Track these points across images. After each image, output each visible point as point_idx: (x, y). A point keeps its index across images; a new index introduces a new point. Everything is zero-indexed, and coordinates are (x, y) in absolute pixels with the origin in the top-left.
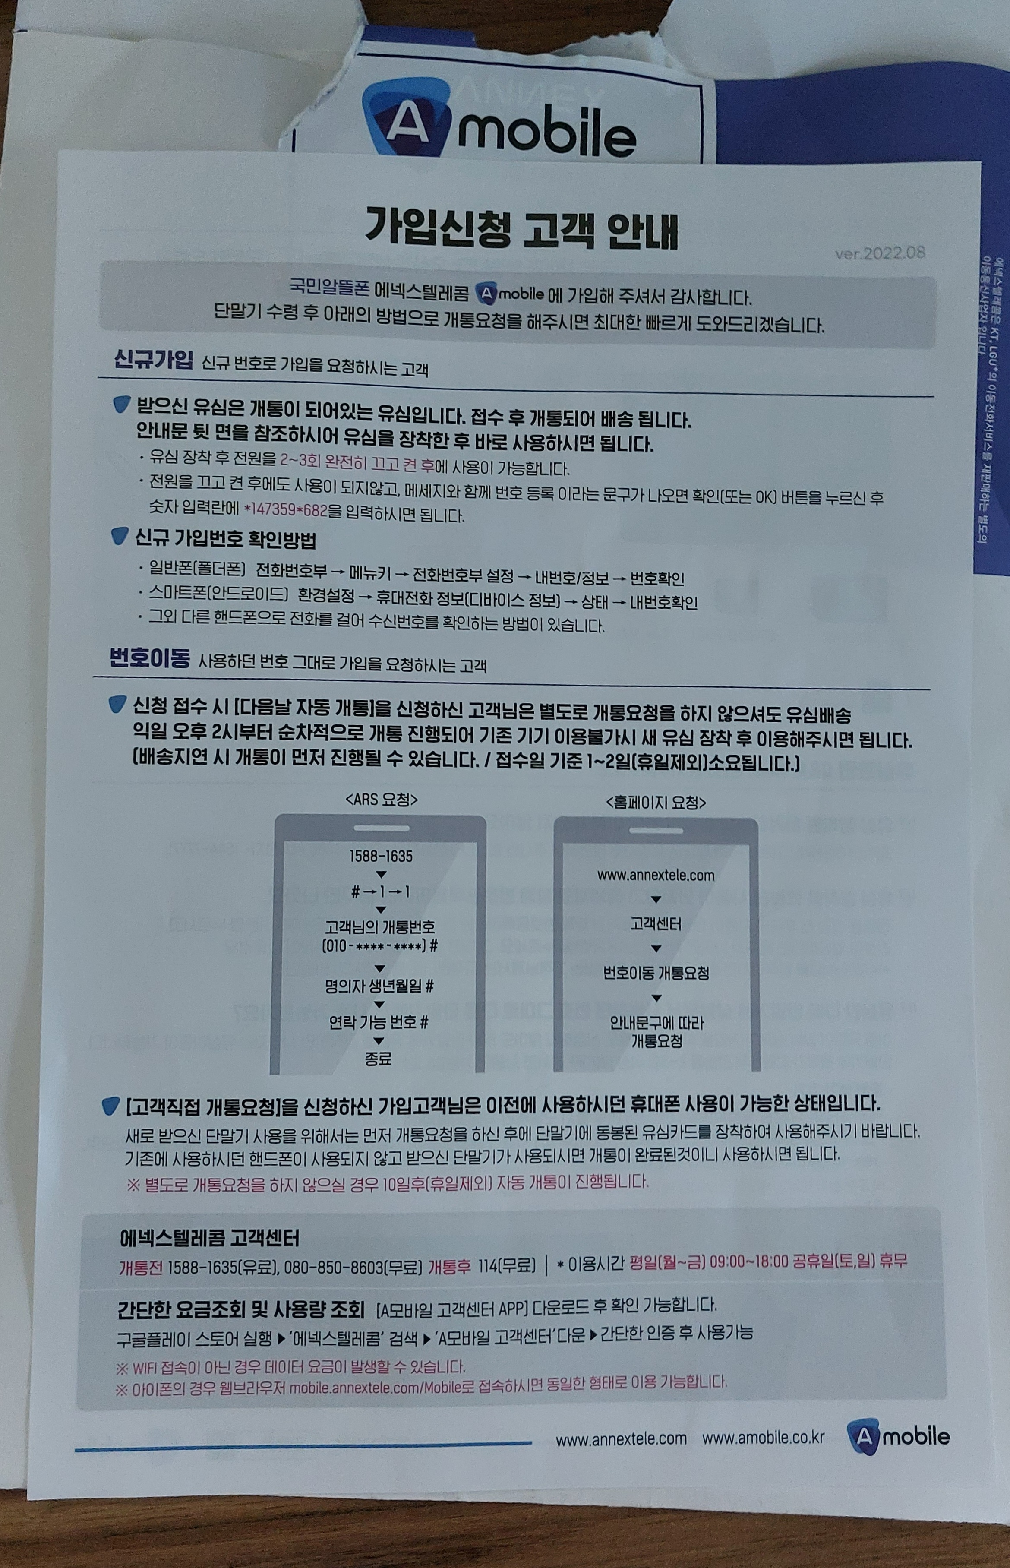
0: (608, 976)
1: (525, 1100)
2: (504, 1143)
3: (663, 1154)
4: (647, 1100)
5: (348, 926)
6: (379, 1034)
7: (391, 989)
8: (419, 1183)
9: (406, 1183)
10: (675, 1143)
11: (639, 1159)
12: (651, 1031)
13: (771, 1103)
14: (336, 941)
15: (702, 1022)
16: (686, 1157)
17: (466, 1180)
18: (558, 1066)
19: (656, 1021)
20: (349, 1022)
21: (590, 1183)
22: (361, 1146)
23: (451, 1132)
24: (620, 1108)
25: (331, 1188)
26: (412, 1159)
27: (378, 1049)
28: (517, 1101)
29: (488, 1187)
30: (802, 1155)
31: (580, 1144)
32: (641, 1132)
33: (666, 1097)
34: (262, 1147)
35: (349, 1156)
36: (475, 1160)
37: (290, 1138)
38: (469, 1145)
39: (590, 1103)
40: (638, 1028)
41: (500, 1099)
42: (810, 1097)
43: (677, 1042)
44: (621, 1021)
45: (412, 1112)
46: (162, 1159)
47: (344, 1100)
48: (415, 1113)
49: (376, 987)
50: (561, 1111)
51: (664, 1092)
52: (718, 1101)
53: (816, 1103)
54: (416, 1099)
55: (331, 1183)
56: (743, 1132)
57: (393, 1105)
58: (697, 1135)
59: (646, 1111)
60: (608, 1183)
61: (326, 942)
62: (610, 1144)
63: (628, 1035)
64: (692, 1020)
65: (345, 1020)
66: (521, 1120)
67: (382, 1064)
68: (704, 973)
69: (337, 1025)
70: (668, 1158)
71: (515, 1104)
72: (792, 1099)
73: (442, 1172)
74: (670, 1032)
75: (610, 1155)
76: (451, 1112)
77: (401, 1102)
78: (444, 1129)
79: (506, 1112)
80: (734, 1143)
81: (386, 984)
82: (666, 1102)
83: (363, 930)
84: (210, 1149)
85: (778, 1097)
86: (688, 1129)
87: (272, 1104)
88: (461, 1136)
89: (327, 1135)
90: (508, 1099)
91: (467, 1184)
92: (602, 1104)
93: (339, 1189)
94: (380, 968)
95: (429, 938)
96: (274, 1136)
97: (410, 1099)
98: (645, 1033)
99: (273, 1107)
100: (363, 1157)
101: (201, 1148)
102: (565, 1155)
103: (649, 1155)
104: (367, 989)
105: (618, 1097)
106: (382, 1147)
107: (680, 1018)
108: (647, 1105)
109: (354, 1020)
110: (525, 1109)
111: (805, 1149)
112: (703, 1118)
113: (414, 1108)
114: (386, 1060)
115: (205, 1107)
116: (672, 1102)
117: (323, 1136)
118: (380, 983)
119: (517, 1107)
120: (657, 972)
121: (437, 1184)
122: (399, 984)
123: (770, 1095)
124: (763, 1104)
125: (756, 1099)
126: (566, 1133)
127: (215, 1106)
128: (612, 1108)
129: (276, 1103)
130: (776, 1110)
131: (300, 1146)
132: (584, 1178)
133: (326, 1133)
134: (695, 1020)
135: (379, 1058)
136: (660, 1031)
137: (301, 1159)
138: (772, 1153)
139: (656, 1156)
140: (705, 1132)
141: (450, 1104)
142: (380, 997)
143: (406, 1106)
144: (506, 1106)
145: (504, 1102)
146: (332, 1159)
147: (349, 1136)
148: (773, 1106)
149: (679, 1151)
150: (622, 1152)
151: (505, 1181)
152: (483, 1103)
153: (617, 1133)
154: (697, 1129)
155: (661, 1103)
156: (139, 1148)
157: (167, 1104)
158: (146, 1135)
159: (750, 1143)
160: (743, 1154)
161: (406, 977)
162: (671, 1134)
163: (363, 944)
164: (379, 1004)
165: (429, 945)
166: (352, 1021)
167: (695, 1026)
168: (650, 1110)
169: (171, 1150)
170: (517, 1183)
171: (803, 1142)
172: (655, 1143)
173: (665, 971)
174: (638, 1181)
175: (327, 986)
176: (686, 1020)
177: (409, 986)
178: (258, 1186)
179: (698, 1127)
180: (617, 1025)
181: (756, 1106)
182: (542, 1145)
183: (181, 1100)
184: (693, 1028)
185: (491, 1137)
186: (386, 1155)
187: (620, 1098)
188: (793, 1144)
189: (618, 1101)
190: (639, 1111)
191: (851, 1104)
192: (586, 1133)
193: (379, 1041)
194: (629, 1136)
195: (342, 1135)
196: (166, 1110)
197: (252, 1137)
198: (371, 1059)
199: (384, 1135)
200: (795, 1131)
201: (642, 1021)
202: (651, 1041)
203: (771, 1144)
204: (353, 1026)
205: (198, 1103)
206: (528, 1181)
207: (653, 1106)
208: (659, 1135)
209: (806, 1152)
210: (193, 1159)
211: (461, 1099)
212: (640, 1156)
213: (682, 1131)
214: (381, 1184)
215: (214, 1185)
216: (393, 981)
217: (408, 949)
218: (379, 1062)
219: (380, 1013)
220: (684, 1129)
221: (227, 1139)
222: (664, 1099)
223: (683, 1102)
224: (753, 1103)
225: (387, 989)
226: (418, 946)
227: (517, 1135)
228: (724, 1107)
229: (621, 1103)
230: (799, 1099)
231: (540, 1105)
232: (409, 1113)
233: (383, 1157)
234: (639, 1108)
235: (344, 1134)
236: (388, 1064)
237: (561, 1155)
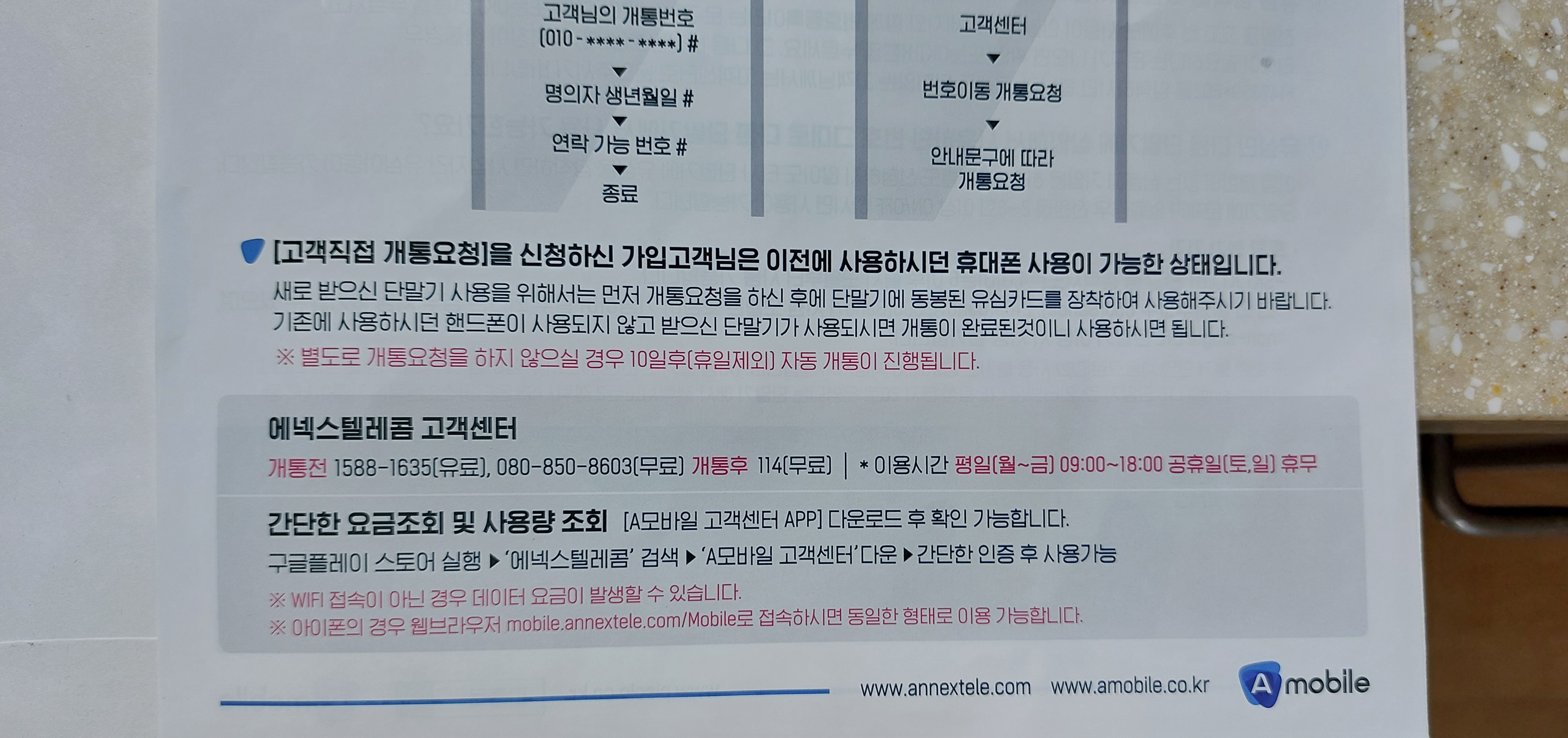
0: (928, 93)
1: (817, 255)
2: (789, 309)
3: (998, 326)
4: (977, 258)
5: (574, 12)
6: (620, 160)
7: (635, 100)
8: (678, 358)
9: (661, 358)
10: (1014, 313)
11: (967, 332)
12: (984, 168)
13: (1139, 263)
14: (558, 31)
15: (1052, 158)
16: (1029, 331)
17: (740, 356)
18: (861, 211)
19: (992, 155)
20: (578, 142)
21: (902, 363)
22: (599, 307)
23: (720, 293)
24: (942, 267)
25: (559, 361)
26: (667, 326)
27: (619, 180)
28: (806, 256)
29: (770, 366)
30: (1180, 331)
31: (889, 313)
32: (969, 298)
33: (1003, 254)
34: (463, 307)
35: (584, 320)
36: (751, 330)
37: (502, 295)
38: (744, 311)
39: (903, 261)
40: (967, 164)
41: (785, 251)
42: (1190, 257)
43: (1019, 182)
44: (945, 154)
45: (667, 266)
46: (324, 321)
47: (575, 247)
48: (671, 266)
49: (616, 95)
50: (865, 269)
51: (1000, 248)
52: (1070, 260)
53: (1198, 264)
54: (672, 249)
55: (560, 355)
56: (1103, 299)
57: (641, 256)
58: (1044, 303)
59: (976, 272)
60: (925, 363)
61: (544, 33)
62: (929, 313)
63: (954, 173)
64: (1038, 155)
65: (573, 140)
66: (811, 280)
67: (626, 201)
68: (1055, 92)
69: (563, 146)
70: (1005, 332)
71: (804, 259)
72: (1168, 258)
73: (709, 345)
74: (1009, 170)
75: (929, 327)
76: (719, 268)
77: (652, 252)
78: (711, 289)
79: (793, 269)
80: (1092, 314)
81: (629, 93)
82: (1003, 260)
83: (595, 18)
84: (391, 308)
85: (1149, 256)
86: (1032, 296)
87: (476, 249)
88: (733, 299)
89: (553, 293)
90: (795, 252)
91: (742, 360)
92: (919, 262)
93: (570, 363)
94: (619, 71)
95: (686, 33)
96: (479, 292)
97: (664, 249)
98: (977, 170)
99: (477, 254)
100: (603, 322)
101: (378, 307)
102: (870, 327)
103: (980, 328)
104: (602, 98)
105: (939, 253)
106: (629, 309)
107: (1023, 151)
108: (977, 264)
109: (586, 140)
110: (817, 266)
111: (1183, 323)
112: (1050, 281)
113: (670, 260)
114: (630, 194)
115: (382, 250)
116: (1011, 261)
117: (548, 293)
118: (620, 92)
119: (807, 264)
120: (994, 90)
121: (703, 359)
122: (646, 94)
123: (1138, 253)
124: (1130, 265)
125: (1120, 259)
126: (870, 299)
127: (396, 250)
128: (932, 267)
129: (481, 248)
130: (1147, 273)
131: (514, 306)
132: (894, 357)
133: (551, 290)
134: (1043, 154)
135: (620, 192)
136: (996, 168)
137: (519, 325)
138: (1141, 327)
139: (988, 329)
140: (1053, 299)
141: (718, 257)
142: (621, 110)
143: (659, 258)
144: (792, 261)
145: (790, 256)
146: (561, 324)
147: (581, 294)
148: (1142, 267)
149: (1019, 324)
150: (944, 323)
151: (791, 359)
152: (762, 257)
153: (939, 299)
154: (1043, 296)
155: (996, 261)
156: (293, 306)
157: (329, 247)
158: (301, 290)
159: (1111, 315)
160: (1103, 329)
161: (657, 84)
162: (1009, 302)
163: (595, 37)
164: (620, 120)
165: (686, 43)
166: (582, 141)
167: (1042, 162)
168: (982, 270)
169: (336, 308)
170: (807, 361)
171: (1180, 314)
172: (989, 312)
173: (1004, 89)
174: (966, 361)
175: (547, 92)
176: (1031, 154)
177: (660, 97)
178: (459, 359)
179: (1044, 293)
180: (940, 159)
181: (1120, 267)
182: (839, 314)
183: (348, 242)
184: (1040, 165)
185: (773, 301)
186: (633, 320)
187: (943, 255)
188: (1169, 316)
189: (940, 258)
190: (967, 271)
191: (1244, 266)
192: (898, 298)
193: (620, 169)
194: (954, 304)
195: (573, 293)
196: (328, 255)
197: (449, 292)
198: (610, 192)
199: (631, 294)
200: (1171, 300)
201: (973, 155)
202: (984, 180)
203: (1140, 315)
204: (585, 149)
205: (371, 247)
206: (821, 360)
207: (986, 266)
208: (993, 302)
209: (1184, 326)
210: (367, 322)
211: (733, 250)
212: (968, 329)
213: (1023, 298)
214: (628, 357)
215: (396, 356)
216: (638, 90)
217: (657, 47)
218: (622, 198)
219: (621, 133)
220: (1025, 296)
221: (414, 295)
222: (1001, 257)
223: (1025, 262)
224: (1117, 263)
225: (630, 100)
226: (672, 44)
227: (808, 300)
228: (1078, 268)
229: (943, 261)
230: (1176, 259)
231: (837, 262)
232: (664, 267)
233: (629, 323)
234: (967, 268)
235: (576, 292)
236: (633, 201)
237: (864, 327)
